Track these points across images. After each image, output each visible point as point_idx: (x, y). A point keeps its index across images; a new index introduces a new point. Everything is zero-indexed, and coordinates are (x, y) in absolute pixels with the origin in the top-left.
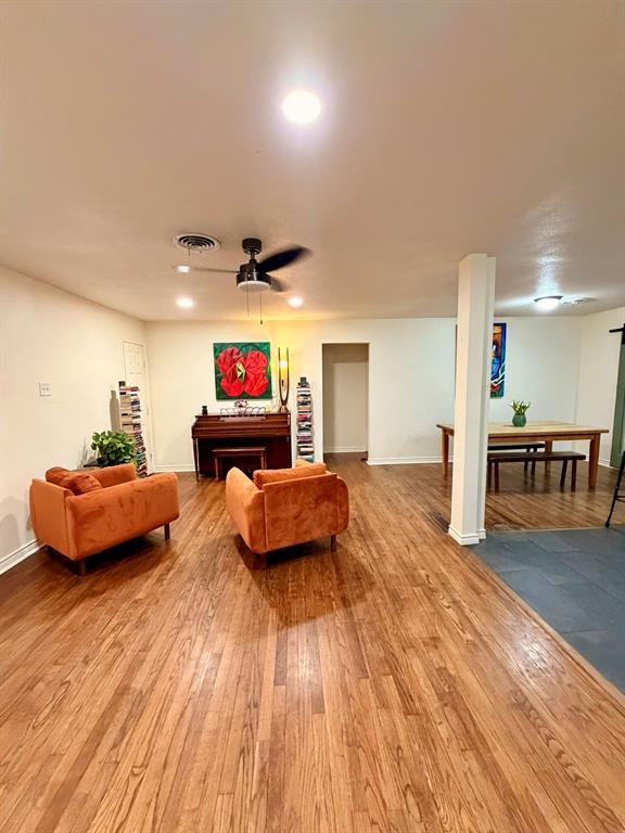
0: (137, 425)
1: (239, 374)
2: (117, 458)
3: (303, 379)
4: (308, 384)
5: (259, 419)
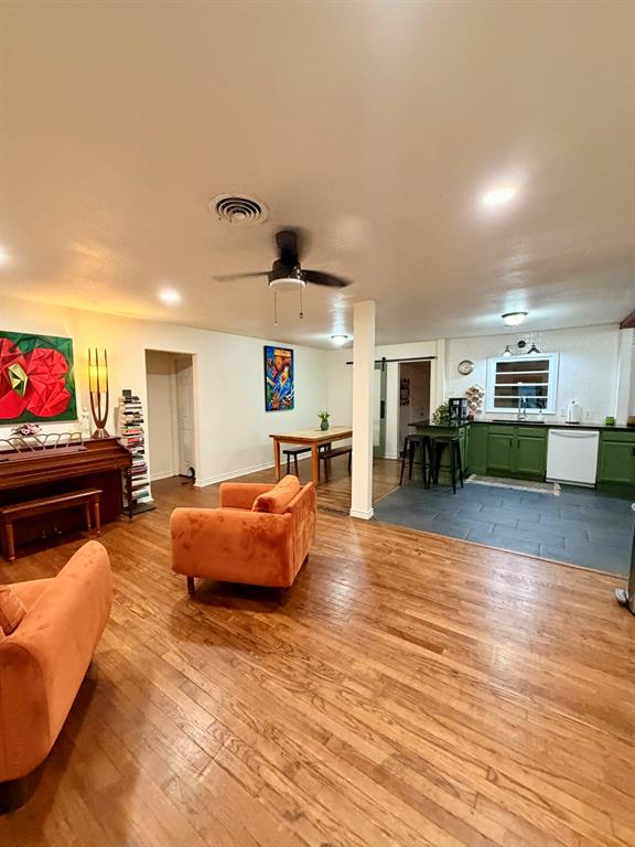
1: (15, 382)
4: (136, 398)
5: (74, 450)
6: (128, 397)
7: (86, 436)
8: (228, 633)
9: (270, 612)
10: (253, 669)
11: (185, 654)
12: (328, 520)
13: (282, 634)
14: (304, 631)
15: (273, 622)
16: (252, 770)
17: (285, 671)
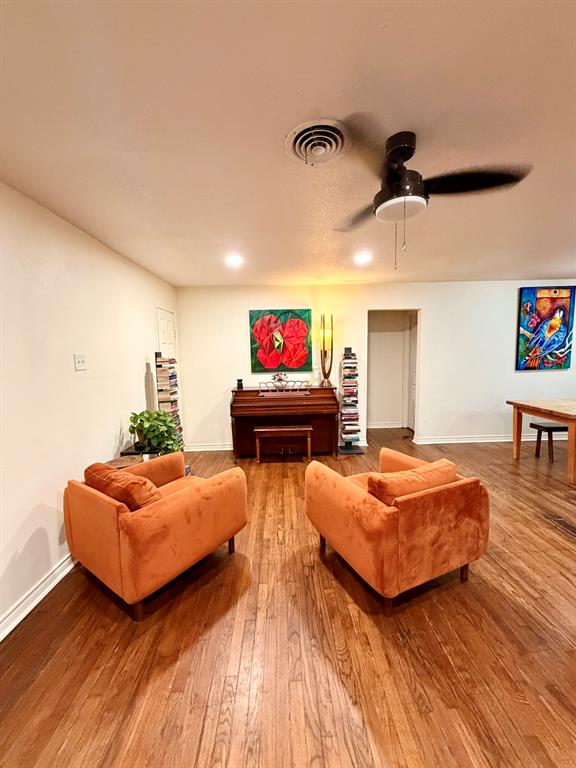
0: (174, 402)
1: (277, 344)
2: (159, 444)
3: (348, 350)
4: (354, 355)
5: (302, 394)
6: (348, 354)
7: (316, 384)
8: (314, 603)
9: (366, 612)
10: (300, 659)
11: (273, 595)
12: (551, 541)
13: (356, 647)
14: (381, 665)
15: (359, 627)
16: (212, 756)
17: (322, 692)
